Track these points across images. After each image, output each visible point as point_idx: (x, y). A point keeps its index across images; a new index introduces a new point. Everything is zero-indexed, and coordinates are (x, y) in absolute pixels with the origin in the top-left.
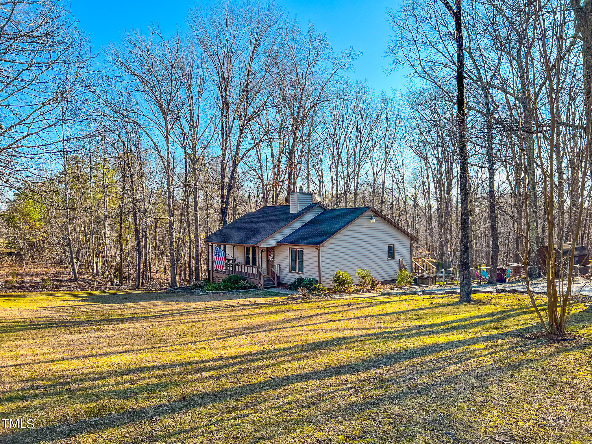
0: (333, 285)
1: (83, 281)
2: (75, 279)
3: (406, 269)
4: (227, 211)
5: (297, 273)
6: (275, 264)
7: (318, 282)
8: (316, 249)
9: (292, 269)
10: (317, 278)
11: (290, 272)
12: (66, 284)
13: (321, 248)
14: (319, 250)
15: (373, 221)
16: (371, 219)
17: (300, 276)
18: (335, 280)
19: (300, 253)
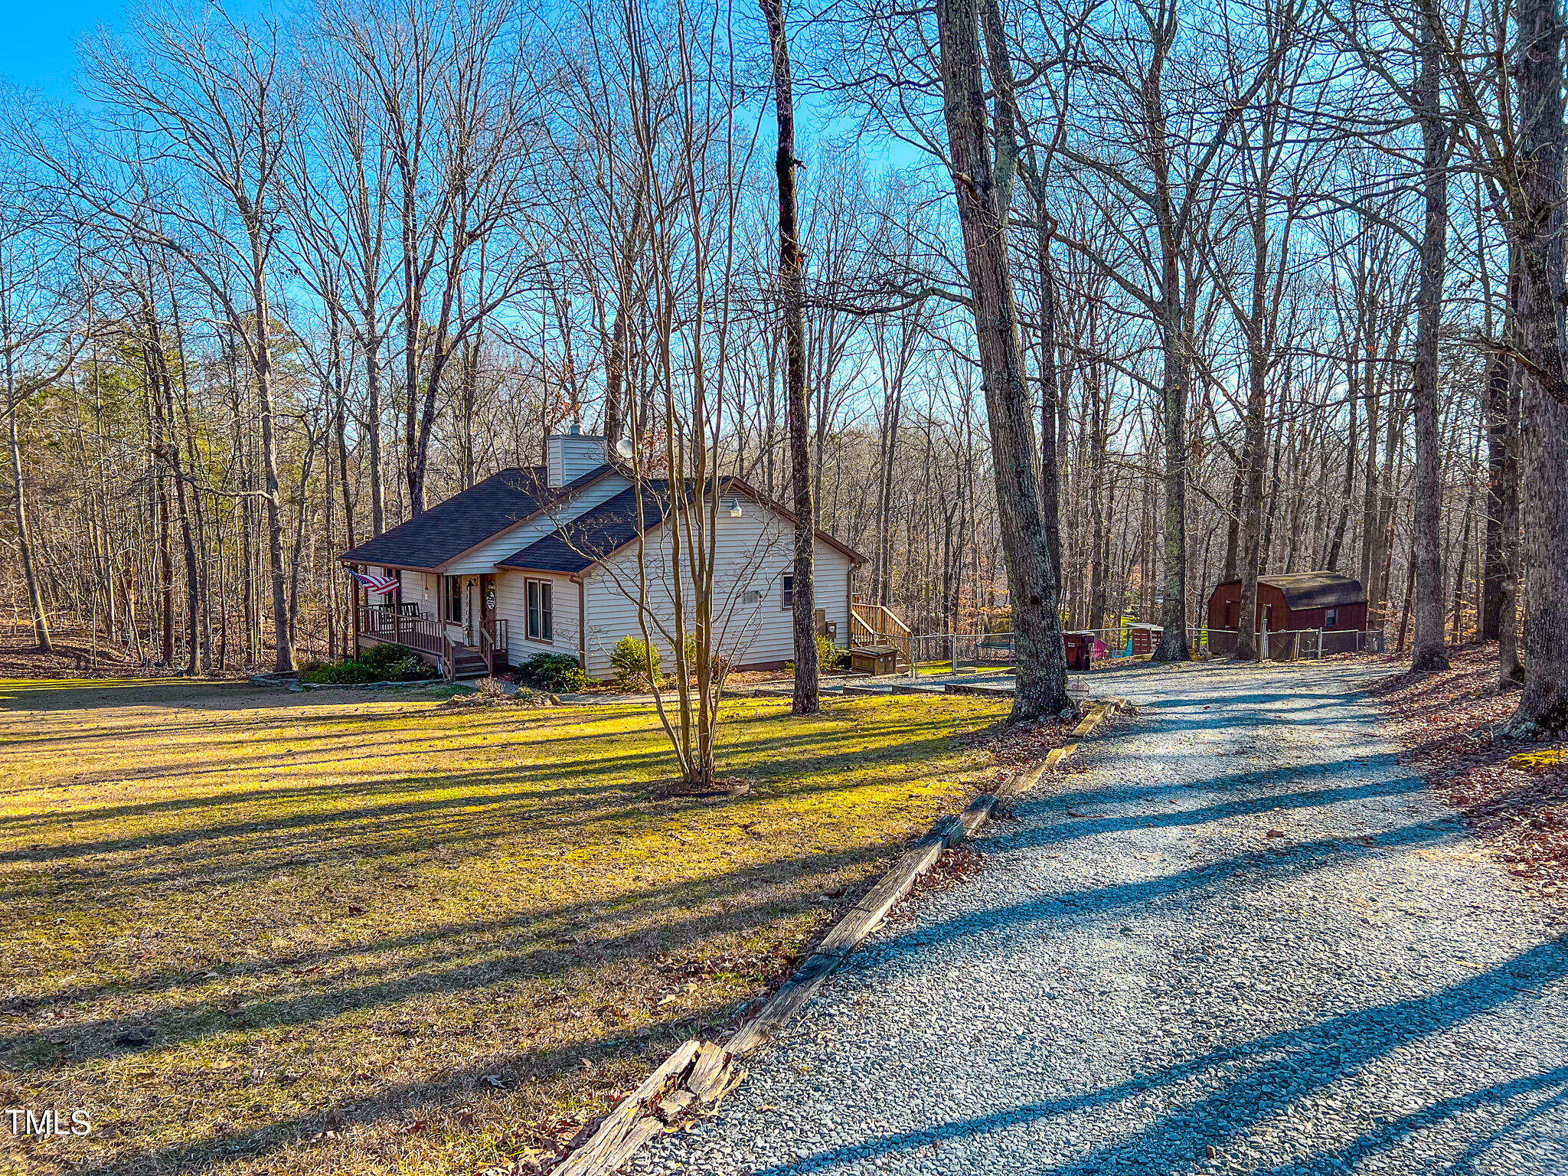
0: (612, 672)
1: (65, 652)
2: (43, 649)
3: (833, 636)
4: (422, 477)
5: (540, 641)
6: (498, 617)
7: (577, 663)
8: (572, 581)
9: (532, 631)
10: (577, 654)
11: (527, 638)
12: (14, 661)
13: (586, 581)
14: (581, 585)
15: (738, 512)
16: (733, 507)
17: (543, 648)
18: (614, 661)
19: (546, 589)
